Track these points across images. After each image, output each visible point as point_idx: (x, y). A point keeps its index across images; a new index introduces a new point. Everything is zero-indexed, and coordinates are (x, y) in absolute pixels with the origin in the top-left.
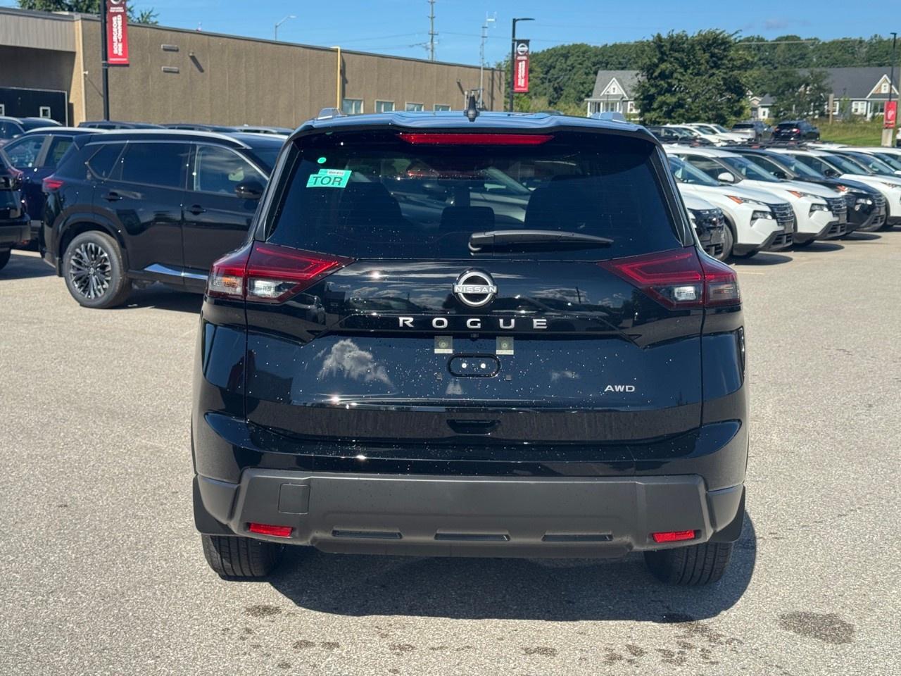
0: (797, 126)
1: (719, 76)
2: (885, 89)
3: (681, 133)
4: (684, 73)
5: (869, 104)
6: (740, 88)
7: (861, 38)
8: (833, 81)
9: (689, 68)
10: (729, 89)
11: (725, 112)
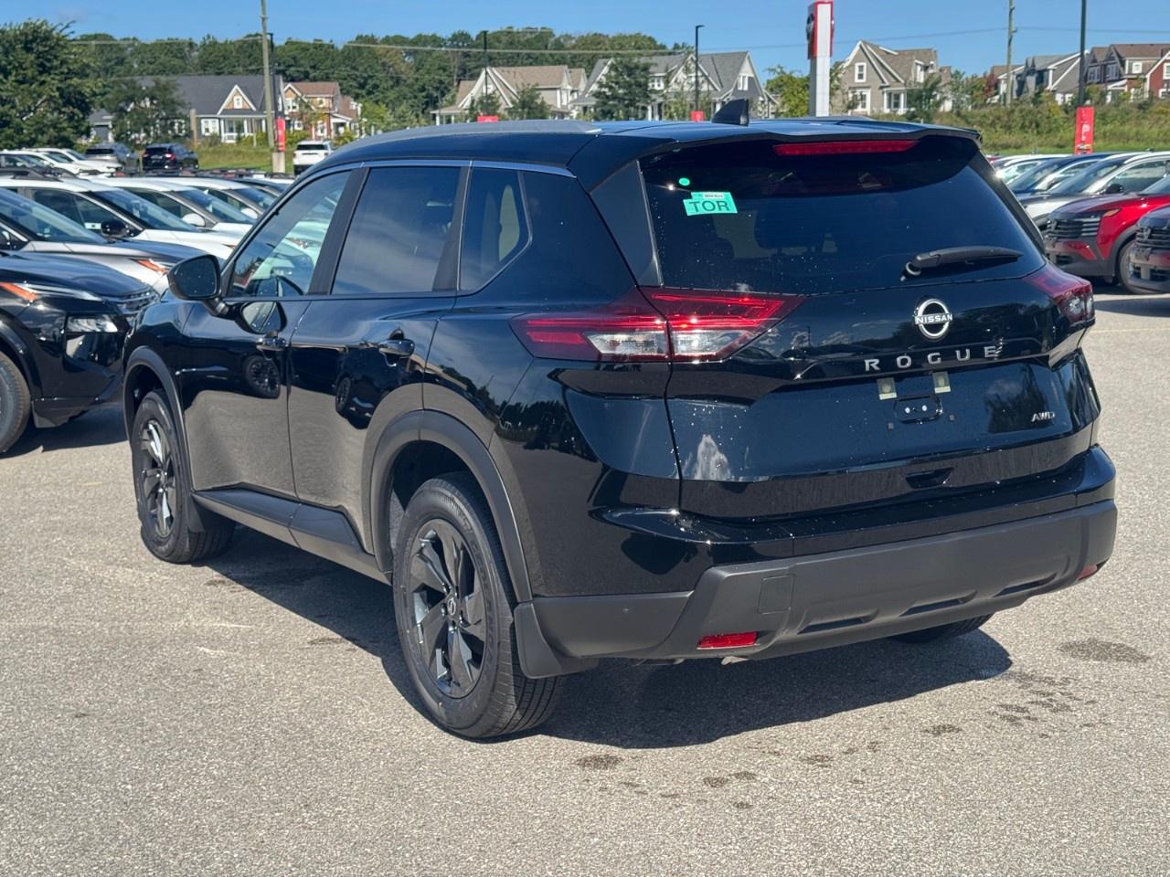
0: (170, 151)
1: (53, 84)
2: (238, 104)
3: (29, 162)
4: (4, 81)
5: (222, 122)
6: (83, 101)
7: (190, 39)
8: (184, 94)
9: (10, 73)
10: (68, 103)
11: (69, 133)
